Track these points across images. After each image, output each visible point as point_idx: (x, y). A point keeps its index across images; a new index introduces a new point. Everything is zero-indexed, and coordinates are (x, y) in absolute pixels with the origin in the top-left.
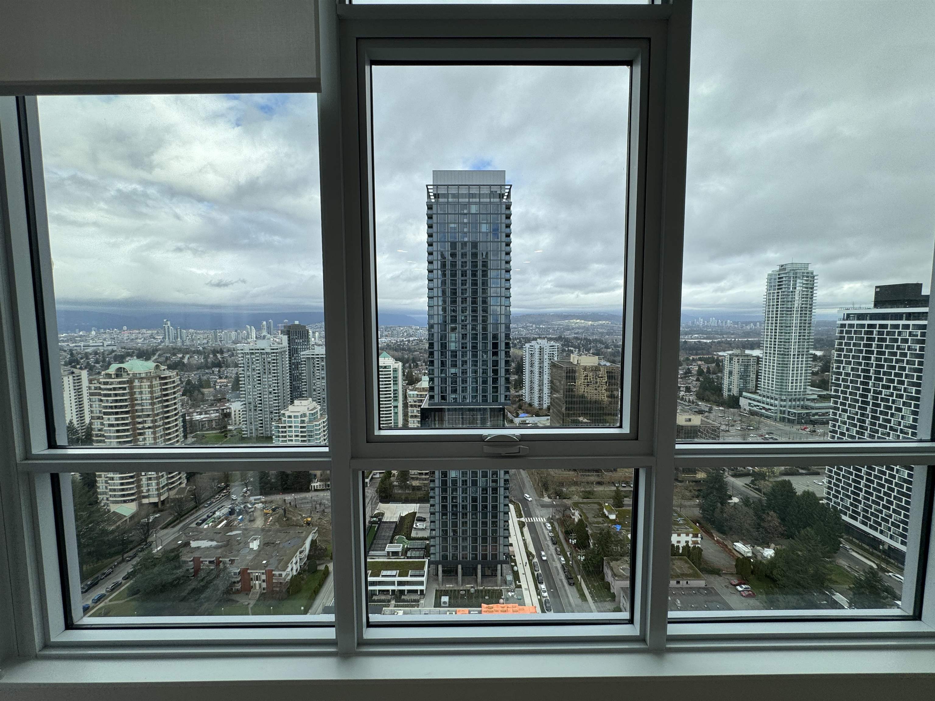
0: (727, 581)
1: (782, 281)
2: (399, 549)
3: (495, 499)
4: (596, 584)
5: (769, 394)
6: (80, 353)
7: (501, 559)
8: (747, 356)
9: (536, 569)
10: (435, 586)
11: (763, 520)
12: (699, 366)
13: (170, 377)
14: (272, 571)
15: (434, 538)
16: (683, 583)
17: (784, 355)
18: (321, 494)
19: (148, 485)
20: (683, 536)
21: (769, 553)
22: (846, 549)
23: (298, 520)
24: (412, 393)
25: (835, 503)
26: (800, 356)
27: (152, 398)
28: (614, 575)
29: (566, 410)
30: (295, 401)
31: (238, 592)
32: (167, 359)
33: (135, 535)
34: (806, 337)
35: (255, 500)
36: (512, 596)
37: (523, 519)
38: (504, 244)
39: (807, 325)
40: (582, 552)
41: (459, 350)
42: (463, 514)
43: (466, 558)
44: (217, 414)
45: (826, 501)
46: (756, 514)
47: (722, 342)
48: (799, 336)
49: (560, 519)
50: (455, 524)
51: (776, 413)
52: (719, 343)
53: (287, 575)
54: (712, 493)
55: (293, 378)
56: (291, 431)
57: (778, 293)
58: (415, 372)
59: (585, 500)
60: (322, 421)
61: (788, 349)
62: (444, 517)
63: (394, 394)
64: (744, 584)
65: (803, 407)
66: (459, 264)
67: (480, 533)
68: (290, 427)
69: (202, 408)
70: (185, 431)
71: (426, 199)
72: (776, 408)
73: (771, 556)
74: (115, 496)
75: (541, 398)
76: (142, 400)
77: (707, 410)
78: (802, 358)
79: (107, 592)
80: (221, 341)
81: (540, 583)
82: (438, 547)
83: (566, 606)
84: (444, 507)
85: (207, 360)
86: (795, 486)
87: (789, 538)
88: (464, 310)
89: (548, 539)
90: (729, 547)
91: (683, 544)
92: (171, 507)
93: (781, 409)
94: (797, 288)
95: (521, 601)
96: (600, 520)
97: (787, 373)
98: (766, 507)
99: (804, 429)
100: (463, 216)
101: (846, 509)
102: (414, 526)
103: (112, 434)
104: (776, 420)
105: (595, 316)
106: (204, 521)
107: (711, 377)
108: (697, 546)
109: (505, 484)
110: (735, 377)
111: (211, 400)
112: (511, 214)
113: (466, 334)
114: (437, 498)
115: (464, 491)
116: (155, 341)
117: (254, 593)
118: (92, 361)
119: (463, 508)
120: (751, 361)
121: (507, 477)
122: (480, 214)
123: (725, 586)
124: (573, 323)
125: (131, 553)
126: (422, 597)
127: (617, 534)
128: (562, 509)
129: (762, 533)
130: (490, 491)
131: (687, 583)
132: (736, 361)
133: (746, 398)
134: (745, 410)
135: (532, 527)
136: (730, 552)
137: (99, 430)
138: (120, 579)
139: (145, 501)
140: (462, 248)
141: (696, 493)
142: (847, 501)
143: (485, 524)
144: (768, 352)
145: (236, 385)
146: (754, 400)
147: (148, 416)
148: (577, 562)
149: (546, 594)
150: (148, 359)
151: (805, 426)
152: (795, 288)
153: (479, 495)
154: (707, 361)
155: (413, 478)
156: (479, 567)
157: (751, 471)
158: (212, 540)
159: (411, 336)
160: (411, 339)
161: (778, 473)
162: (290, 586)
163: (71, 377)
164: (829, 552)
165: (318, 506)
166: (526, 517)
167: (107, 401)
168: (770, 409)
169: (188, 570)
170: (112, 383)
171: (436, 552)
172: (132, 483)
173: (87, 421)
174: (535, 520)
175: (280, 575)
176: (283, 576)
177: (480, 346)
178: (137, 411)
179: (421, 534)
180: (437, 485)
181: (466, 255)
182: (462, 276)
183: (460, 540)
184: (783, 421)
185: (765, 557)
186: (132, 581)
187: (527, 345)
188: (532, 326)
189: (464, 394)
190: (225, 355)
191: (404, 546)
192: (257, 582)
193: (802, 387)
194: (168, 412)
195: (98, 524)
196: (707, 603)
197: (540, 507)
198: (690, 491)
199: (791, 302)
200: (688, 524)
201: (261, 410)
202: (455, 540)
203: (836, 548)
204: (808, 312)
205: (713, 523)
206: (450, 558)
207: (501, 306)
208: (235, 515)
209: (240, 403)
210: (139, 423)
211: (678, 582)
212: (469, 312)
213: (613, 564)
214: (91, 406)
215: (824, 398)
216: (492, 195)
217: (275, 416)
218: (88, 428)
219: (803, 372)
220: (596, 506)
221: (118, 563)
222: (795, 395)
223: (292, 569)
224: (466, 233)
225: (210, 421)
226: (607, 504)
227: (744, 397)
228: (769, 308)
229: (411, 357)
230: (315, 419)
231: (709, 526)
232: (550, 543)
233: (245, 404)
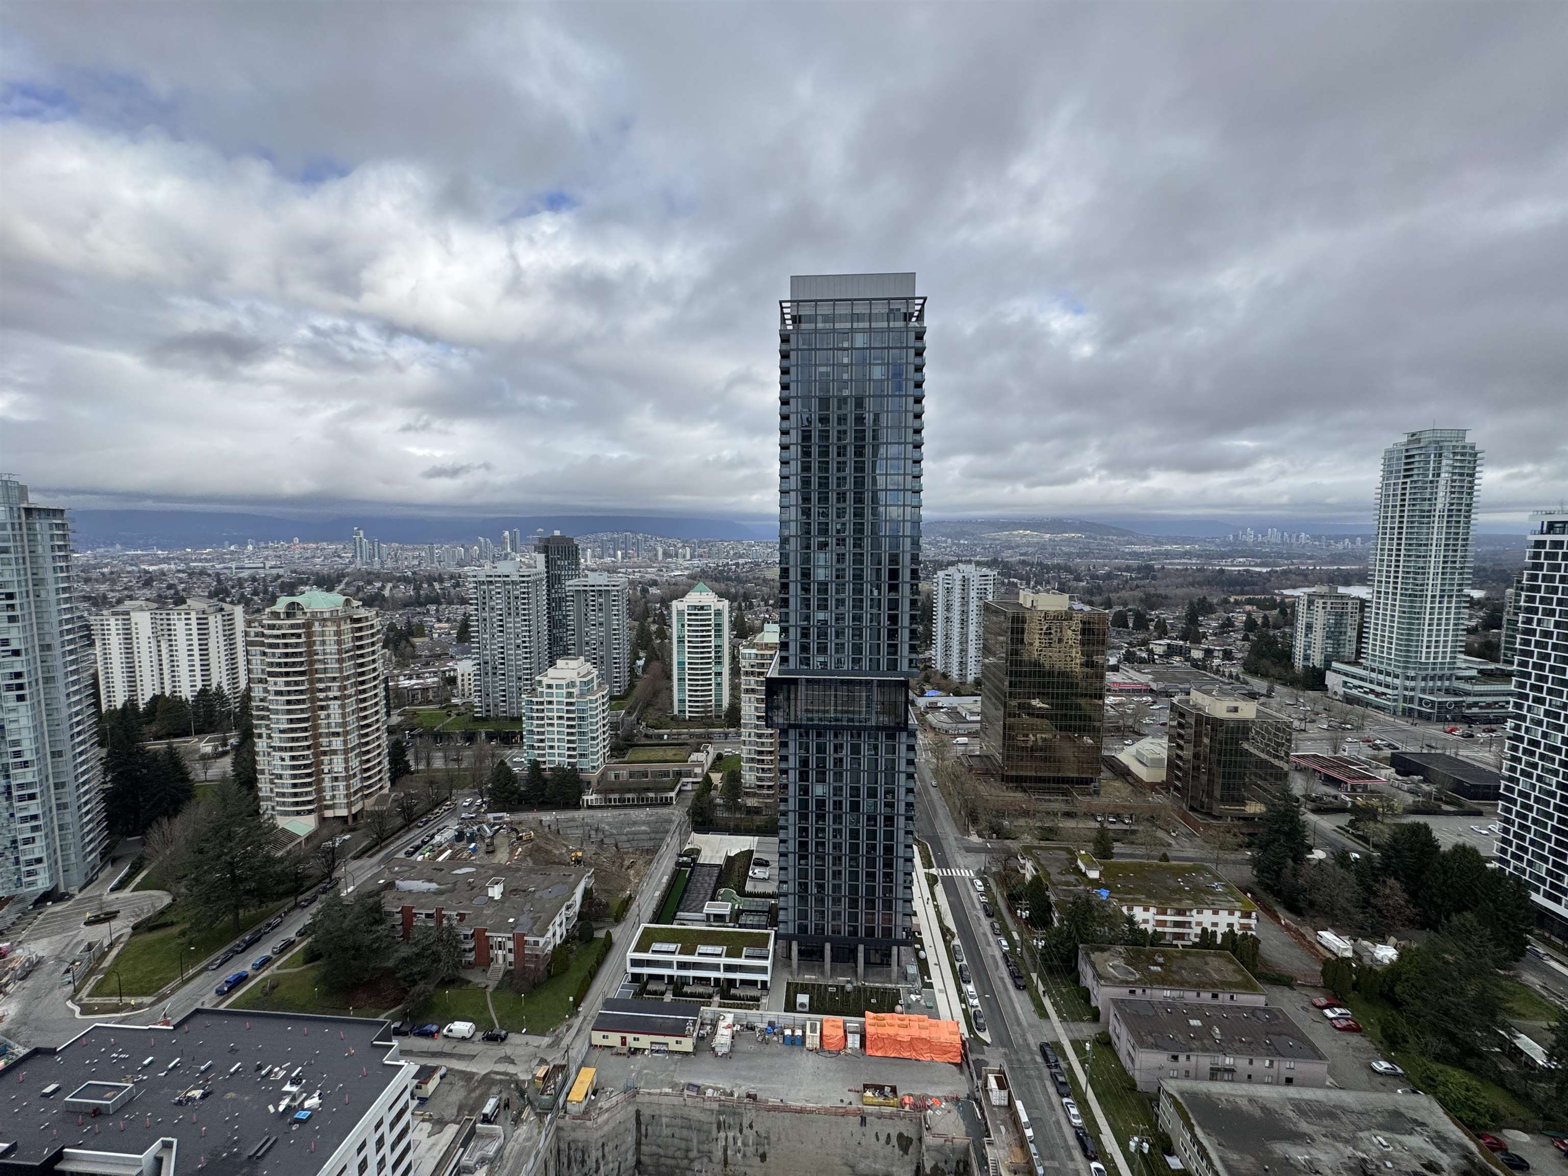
0: (1306, 998)
1: (1413, 463)
2: (727, 911)
3: (889, 836)
4: (1064, 990)
5: (1383, 667)
6: (231, 579)
7: (899, 937)
8: (1342, 597)
9: (959, 957)
10: (786, 977)
11: (1375, 894)
12: (1249, 614)
13: (367, 618)
14: (524, 935)
15: (785, 895)
16: (1224, 998)
17: (1414, 596)
18: (599, 814)
19: (333, 789)
20: (1224, 914)
21: (1386, 953)
22: (1537, 954)
23: (561, 854)
24: (747, 651)
25: (1515, 868)
26: (1446, 599)
27: (340, 652)
28: (1098, 976)
29: (1010, 686)
30: (558, 661)
31: (470, 965)
32: (359, 589)
33: (314, 867)
34: (1458, 565)
35: (495, 818)
36: (918, 1001)
37: (933, 871)
38: (911, 400)
39: (1460, 542)
40: (1040, 932)
41: (832, 581)
42: (834, 858)
43: (839, 933)
44: (436, 679)
45: (1498, 865)
46: (1361, 883)
47: (1290, 571)
48: (1444, 562)
49: (999, 873)
50: (820, 875)
51: (1395, 700)
52: (1284, 572)
53: (547, 943)
54: (1278, 841)
55: (554, 624)
56: (551, 710)
57: (1405, 483)
58: (749, 617)
59: (1043, 844)
60: (600, 694)
61: (1422, 585)
62: (802, 862)
63: (716, 652)
64: (1339, 1006)
65: (1448, 691)
66: (833, 436)
67: (862, 891)
68: (550, 703)
69: (412, 669)
70: (387, 705)
71: (778, 326)
72: (1396, 692)
73: (1390, 959)
74: (284, 804)
75: (963, 664)
76: (325, 654)
77: (1265, 692)
78: (1449, 602)
79: (274, 953)
80: (440, 562)
81: (964, 982)
82: (791, 911)
83: (1011, 1025)
84: (803, 845)
85: (418, 593)
86: (1436, 834)
87: (1424, 929)
88: (841, 514)
89: (978, 906)
90: (1309, 939)
91: (1222, 929)
92: (368, 825)
93: (1406, 693)
94: (1443, 475)
95: (932, 1011)
96: (1072, 878)
97: (1418, 630)
98: (1379, 869)
99: (1450, 732)
100: (840, 352)
101: (1538, 881)
102: (750, 873)
103: (280, 707)
104: (1395, 713)
105: (1057, 524)
106: (417, 848)
107: (1271, 633)
108: (1249, 933)
109: (906, 811)
110: (1318, 635)
111: (426, 657)
112: (924, 349)
113: (844, 555)
114: (791, 829)
115: (838, 819)
116: (340, 561)
117: (495, 969)
118: (248, 591)
119: (834, 848)
120: (1350, 606)
121: (911, 798)
122: (870, 348)
123: (1303, 1008)
124: (1017, 536)
125: (308, 895)
126: (765, 992)
127: (1103, 905)
128: (1003, 856)
129: (1372, 916)
130: (881, 821)
131: (1232, 998)
132: (1321, 605)
133: (1339, 673)
134: (1336, 693)
135: (950, 885)
136: (1312, 948)
137: (262, 700)
138: (292, 935)
139: (329, 814)
140: (839, 408)
141: (1247, 840)
142: (1540, 867)
143: (871, 876)
144: (1383, 590)
145: (464, 633)
146: (1354, 677)
147: (334, 679)
148: (1032, 950)
149: (976, 1002)
150: (330, 589)
151: (1452, 726)
152: (1439, 475)
153: (863, 827)
154: (1261, 605)
155: (747, 794)
156: (861, 948)
157: (1350, 805)
158: (430, 881)
159: (741, 557)
160: (741, 561)
161: (1400, 810)
162: (553, 960)
163: (219, 616)
164: (1506, 959)
165: (593, 833)
166: (939, 867)
167: (274, 654)
168: (1385, 694)
169: (393, 926)
170: (280, 627)
171: (789, 918)
172: (309, 784)
173: (243, 685)
174: (955, 872)
175: (536, 943)
176: (541, 944)
177: (868, 574)
178: (316, 671)
179: (761, 888)
180: (791, 807)
181: (845, 419)
182: (839, 455)
183: (829, 902)
184: (1410, 716)
185: (1377, 960)
186: (310, 939)
187: (941, 574)
188: (946, 542)
189: (839, 656)
190: (447, 584)
191: (733, 906)
192: (500, 952)
193: (1449, 655)
194: (362, 674)
195: (260, 847)
196: (1271, 1036)
197: (963, 852)
198: (1235, 835)
199: (1430, 499)
200: (1232, 893)
201: (503, 675)
202: (820, 901)
203: (1519, 951)
204: (1462, 519)
205: (1277, 894)
206: (811, 930)
207: (904, 505)
208: (464, 842)
209: (470, 663)
210: (321, 690)
211: (1215, 996)
212: (849, 516)
213: (1094, 956)
214: (248, 662)
215: (1490, 675)
216: (892, 316)
217: (525, 685)
218: (243, 696)
219: (1451, 627)
220: (1064, 855)
221: (290, 910)
222: (1433, 669)
223: (554, 935)
224: (846, 382)
225: (425, 690)
226: (1083, 852)
227: (1335, 671)
228: (1386, 512)
229: (741, 591)
230: (590, 691)
231: (1270, 899)
232: (982, 914)
233: (479, 664)
